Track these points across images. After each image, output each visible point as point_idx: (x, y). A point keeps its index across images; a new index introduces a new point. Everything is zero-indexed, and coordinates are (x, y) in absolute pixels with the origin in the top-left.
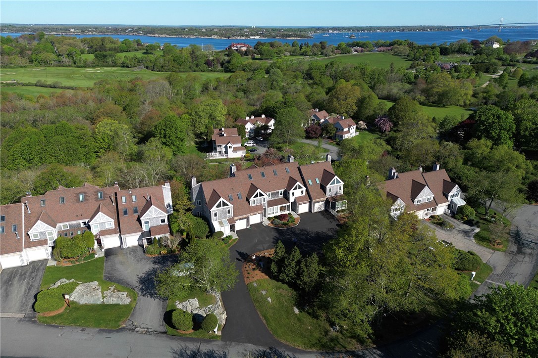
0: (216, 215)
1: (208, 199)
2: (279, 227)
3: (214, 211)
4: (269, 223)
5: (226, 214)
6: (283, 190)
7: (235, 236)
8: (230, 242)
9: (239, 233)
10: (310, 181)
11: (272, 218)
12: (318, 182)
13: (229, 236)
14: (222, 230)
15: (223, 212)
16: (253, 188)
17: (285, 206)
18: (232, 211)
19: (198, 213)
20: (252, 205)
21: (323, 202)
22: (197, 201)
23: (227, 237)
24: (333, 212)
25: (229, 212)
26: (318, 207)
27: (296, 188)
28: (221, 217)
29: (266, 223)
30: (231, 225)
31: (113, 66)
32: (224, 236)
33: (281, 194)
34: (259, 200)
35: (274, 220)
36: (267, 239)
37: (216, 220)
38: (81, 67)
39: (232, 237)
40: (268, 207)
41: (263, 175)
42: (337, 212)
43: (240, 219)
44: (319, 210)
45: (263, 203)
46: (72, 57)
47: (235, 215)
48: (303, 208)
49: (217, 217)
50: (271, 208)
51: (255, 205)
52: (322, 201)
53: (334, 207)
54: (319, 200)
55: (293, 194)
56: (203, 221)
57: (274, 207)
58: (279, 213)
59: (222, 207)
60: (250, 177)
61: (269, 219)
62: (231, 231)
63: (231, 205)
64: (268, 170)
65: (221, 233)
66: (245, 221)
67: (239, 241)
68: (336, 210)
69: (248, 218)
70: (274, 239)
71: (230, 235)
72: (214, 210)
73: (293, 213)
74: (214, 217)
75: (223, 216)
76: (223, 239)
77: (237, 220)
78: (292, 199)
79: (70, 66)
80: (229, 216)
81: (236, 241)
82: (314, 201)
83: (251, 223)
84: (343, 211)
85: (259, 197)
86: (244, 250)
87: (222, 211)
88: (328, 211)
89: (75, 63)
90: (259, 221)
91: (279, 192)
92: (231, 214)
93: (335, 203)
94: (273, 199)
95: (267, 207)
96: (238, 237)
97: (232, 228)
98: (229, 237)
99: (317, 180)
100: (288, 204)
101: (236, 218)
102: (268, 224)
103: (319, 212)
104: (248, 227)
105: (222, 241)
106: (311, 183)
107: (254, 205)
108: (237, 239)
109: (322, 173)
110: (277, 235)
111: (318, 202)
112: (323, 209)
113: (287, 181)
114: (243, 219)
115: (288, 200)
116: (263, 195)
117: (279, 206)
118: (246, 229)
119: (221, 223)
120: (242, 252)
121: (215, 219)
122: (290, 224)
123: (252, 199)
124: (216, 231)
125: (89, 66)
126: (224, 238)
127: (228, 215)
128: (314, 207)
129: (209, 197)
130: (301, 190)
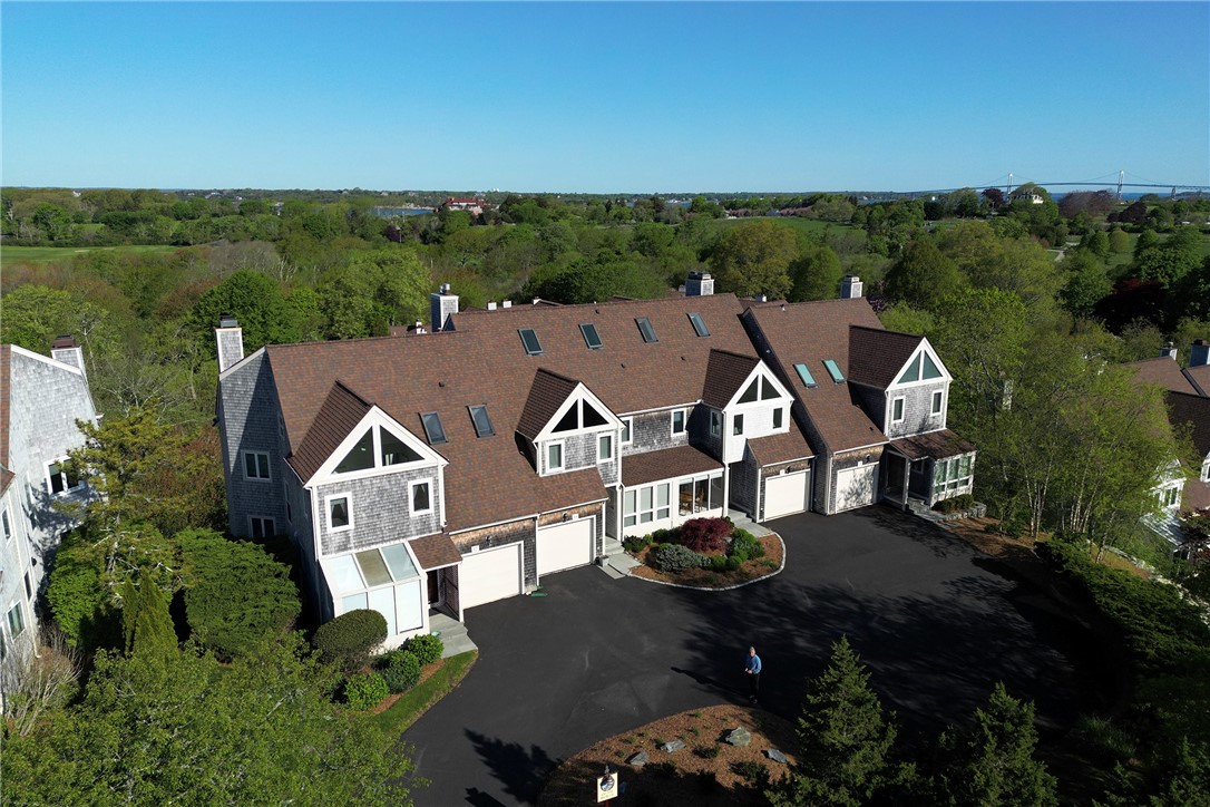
0: (340, 515)
1: (303, 432)
2: (696, 582)
3: (331, 489)
4: (636, 563)
5: (403, 510)
6: (686, 410)
7: (457, 642)
8: (426, 674)
9: (483, 620)
10: (802, 369)
11: (643, 541)
12: (838, 376)
13: (424, 641)
14: (379, 600)
15: (387, 498)
16: (549, 389)
17: (703, 484)
18: (437, 495)
19: (256, 522)
20: (545, 468)
21: (870, 467)
22: (250, 458)
23: (407, 646)
24: (921, 510)
25: (422, 499)
26: (850, 485)
27: (749, 397)
28: (373, 528)
29: (622, 565)
30: (432, 575)
31: (149, 243)
32: (392, 642)
33: (678, 428)
34: (582, 443)
35: (655, 550)
36: (648, 646)
37: (344, 547)
38: (67, 245)
39: (439, 648)
40: (627, 482)
41: (591, 335)
42: (939, 507)
43: (485, 544)
44: (853, 504)
45: (599, 461)
46: (46, 224)
47: (455, 519)
48: (784, 495)
49: (351, 525)
50: (638, 488)
51: (562, 470)
52: (867, 460)
53: (922, 488)
54: (853, 451)
55: (739, 421)
56: (267, 560)
57: (655, 484)
58: (676, 520)
59: (379, 469)
60: (530, 340)
61: (631, 545)
62: (433, 612)
63: (431, 458)
64: (613, 318)
65: (370, 624)
66: (510, 554)
67: (481, 669)
68: (933, 503)
69: (528, 537)
70: (690, 646)
71: (425, 632)
72: (325, 481)
73: (739, 519)
74: (331, 530)
75: (385, 524)
76: (383, 664)
77: (467, 549)
78: (733, 450)
79: (37, 244)
80: (424, 522)
81: (467, 666)
82: (836, 455)
83: (545, 566)
84: (960, 503)
85: (581, 431)
86: (520, 729)
87: (381, 491)
88: (897, 508)
89: (52, 239)
90: (582, 558)
91: (668, 417)
92: (437, 510)
93: (928, 466)
94: (642, 450)
95: (618, 484)
96: (471, 646)
97: (442, 590)
98: (419, 648)
99: (831, 364)
100: (715, 473)
101: (460, 539)
102: (634, 570)
103: (854, 511)
104: (528, 590)
105: (376, 676)
106: (809, 379)
107: (556, 471)
108: (466, 655)
109: (847, 340)
110: (703, 624)
111: (851, 462)
112: (868, 498)
113: (702, 368)
114: (500, 540)
115: (714, 453)
116: (601, 421)
117: (675, 482)
118: (520, 597)
119: (372, 567)
120: (506, 740)
121: (338, 540)
122: (745, 565)
123: (546, 438)
124: (338, 612)
125: (87, 244)
126: (391, 653)
127: (414, 514)
128: (833, 488)
129: (311, 417)
130: (773, 403)
